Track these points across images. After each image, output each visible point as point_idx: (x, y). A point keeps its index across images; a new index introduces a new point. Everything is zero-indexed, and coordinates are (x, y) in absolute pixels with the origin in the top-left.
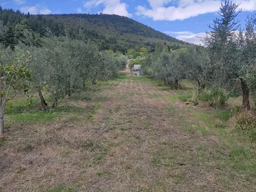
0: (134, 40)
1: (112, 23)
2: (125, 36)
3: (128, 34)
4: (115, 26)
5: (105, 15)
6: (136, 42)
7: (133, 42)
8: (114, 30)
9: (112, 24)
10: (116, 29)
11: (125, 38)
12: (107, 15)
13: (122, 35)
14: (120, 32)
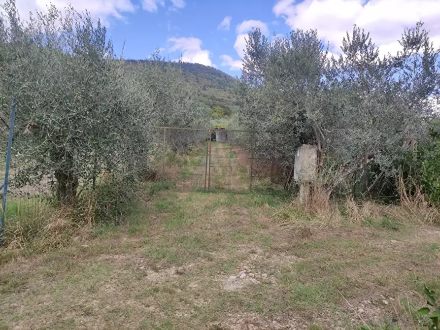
0: (221, 98)
1: (194, 74)
2: (208, 92)
3: (213, 89)
4: (197, 79)
5: (184, 63)
6: (222, 99)
7: (219, 100)
8: (196, 83)
9: (193, 76)
10: (198, 82)
11: (209, 94)
12: (188, 63)
13: (205, 90)
14: (202, 85)
